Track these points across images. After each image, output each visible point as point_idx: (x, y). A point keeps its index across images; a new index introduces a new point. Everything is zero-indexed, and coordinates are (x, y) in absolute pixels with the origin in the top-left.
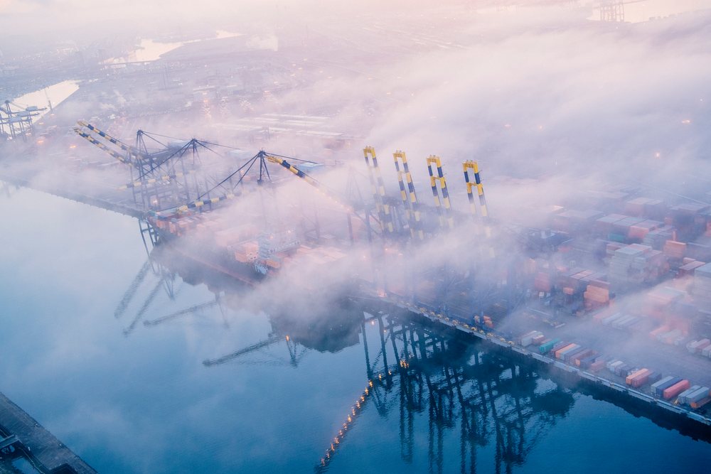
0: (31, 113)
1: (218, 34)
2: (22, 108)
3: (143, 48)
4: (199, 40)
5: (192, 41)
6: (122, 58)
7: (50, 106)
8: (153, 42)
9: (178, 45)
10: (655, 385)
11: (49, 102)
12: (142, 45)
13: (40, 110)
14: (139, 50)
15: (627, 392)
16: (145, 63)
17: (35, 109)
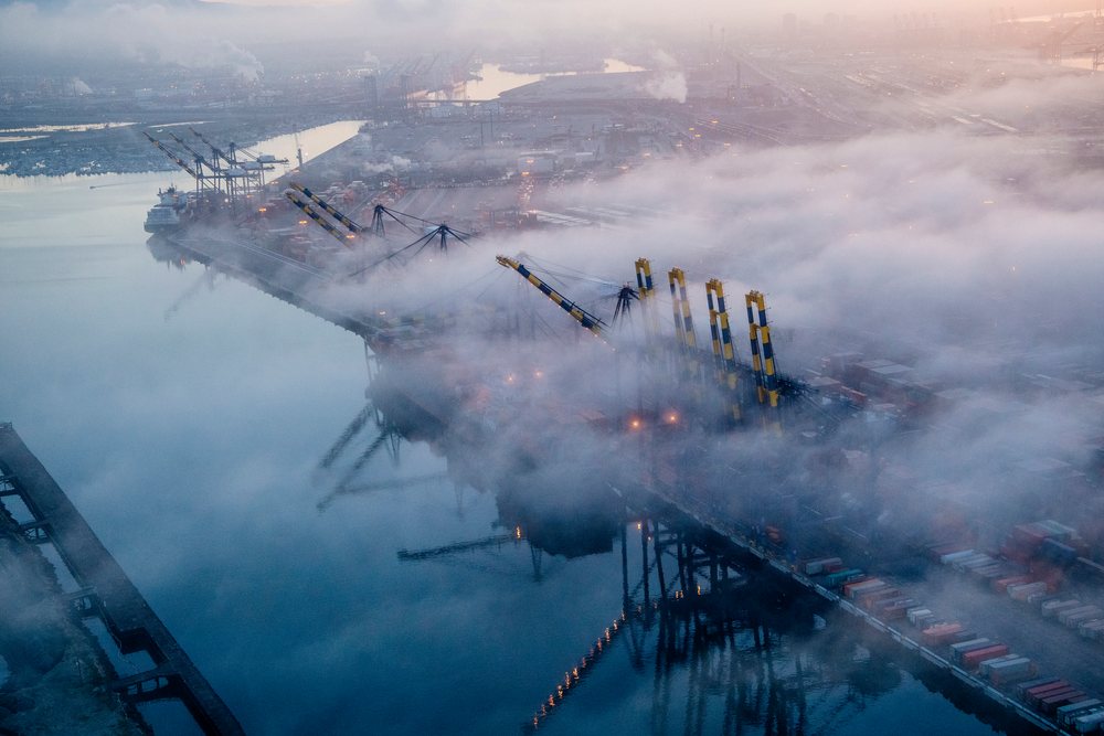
0: (265, 165)
1: (607, 66)
2: (253, 157)
3: (481, 79)
4: (574, 73)
5: (561, 74)
6: (442, 92)
7: (300, 157)
8: (501, 69)
9: (536, 78)
10: (955, 646)
11: (299, 151)
12: (481, 74)
13: (278, 162)
14: (474, 81)
15: (919, 650)
16: (472, 104)
17: (271, 160)
